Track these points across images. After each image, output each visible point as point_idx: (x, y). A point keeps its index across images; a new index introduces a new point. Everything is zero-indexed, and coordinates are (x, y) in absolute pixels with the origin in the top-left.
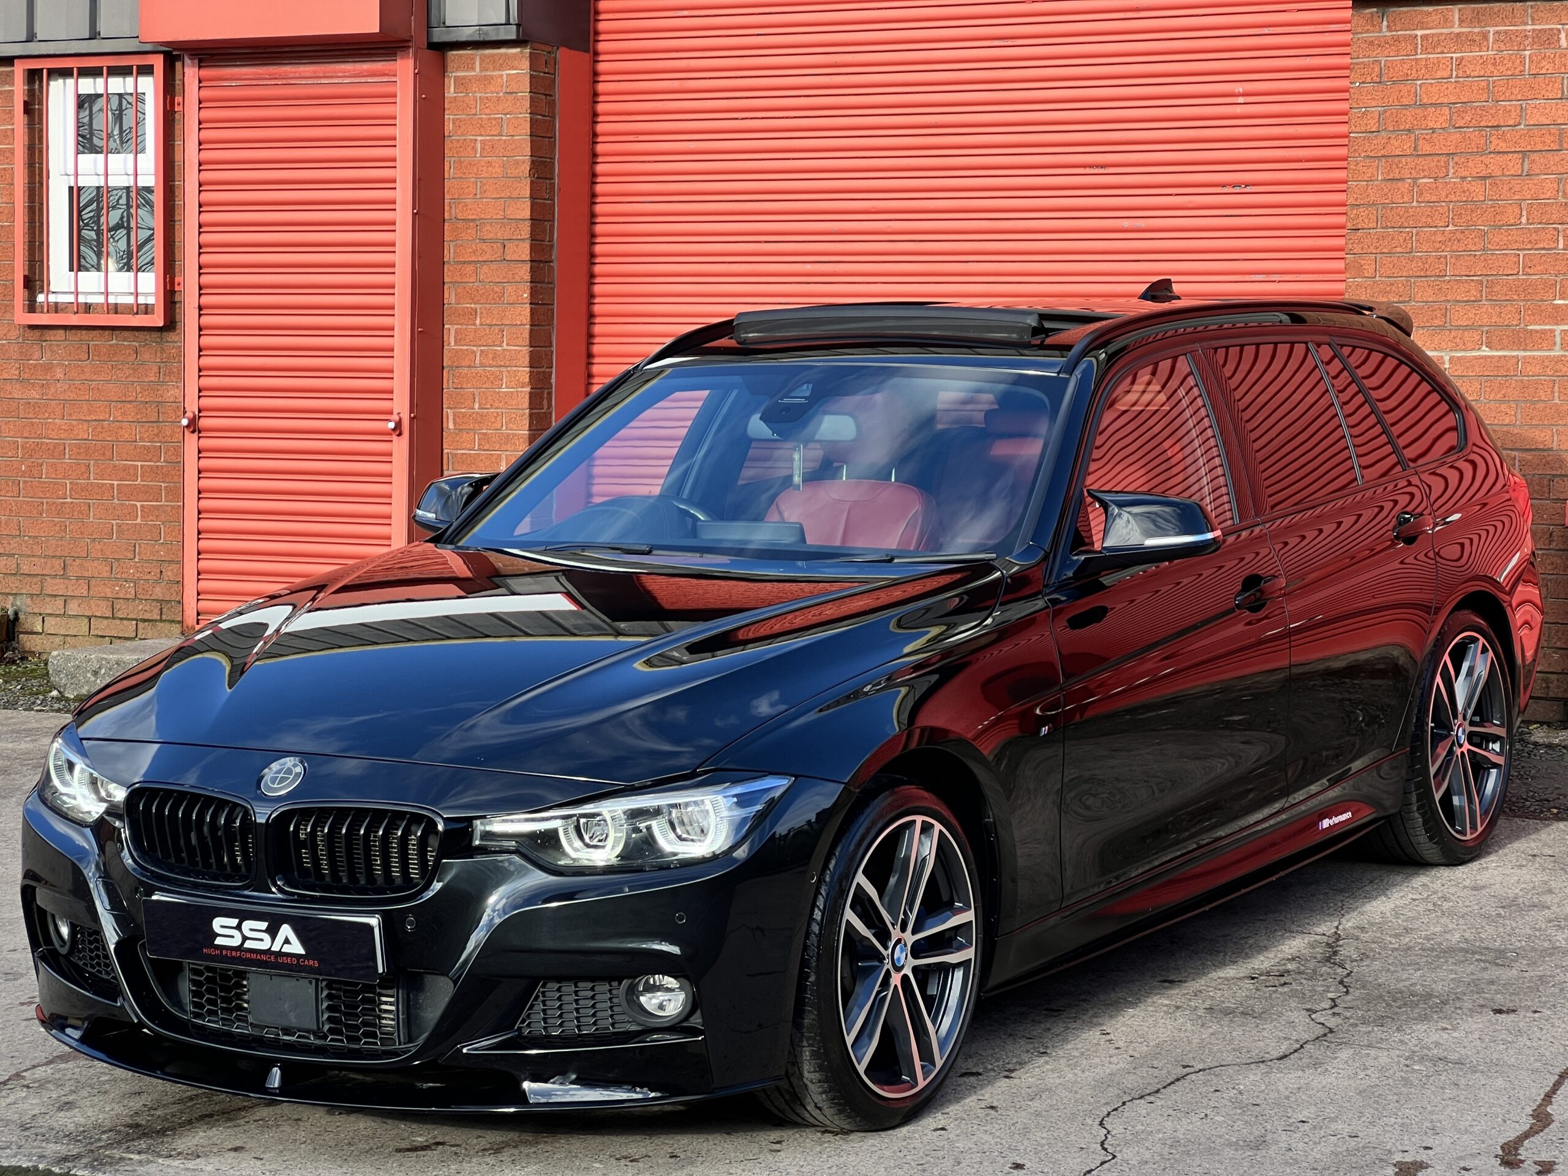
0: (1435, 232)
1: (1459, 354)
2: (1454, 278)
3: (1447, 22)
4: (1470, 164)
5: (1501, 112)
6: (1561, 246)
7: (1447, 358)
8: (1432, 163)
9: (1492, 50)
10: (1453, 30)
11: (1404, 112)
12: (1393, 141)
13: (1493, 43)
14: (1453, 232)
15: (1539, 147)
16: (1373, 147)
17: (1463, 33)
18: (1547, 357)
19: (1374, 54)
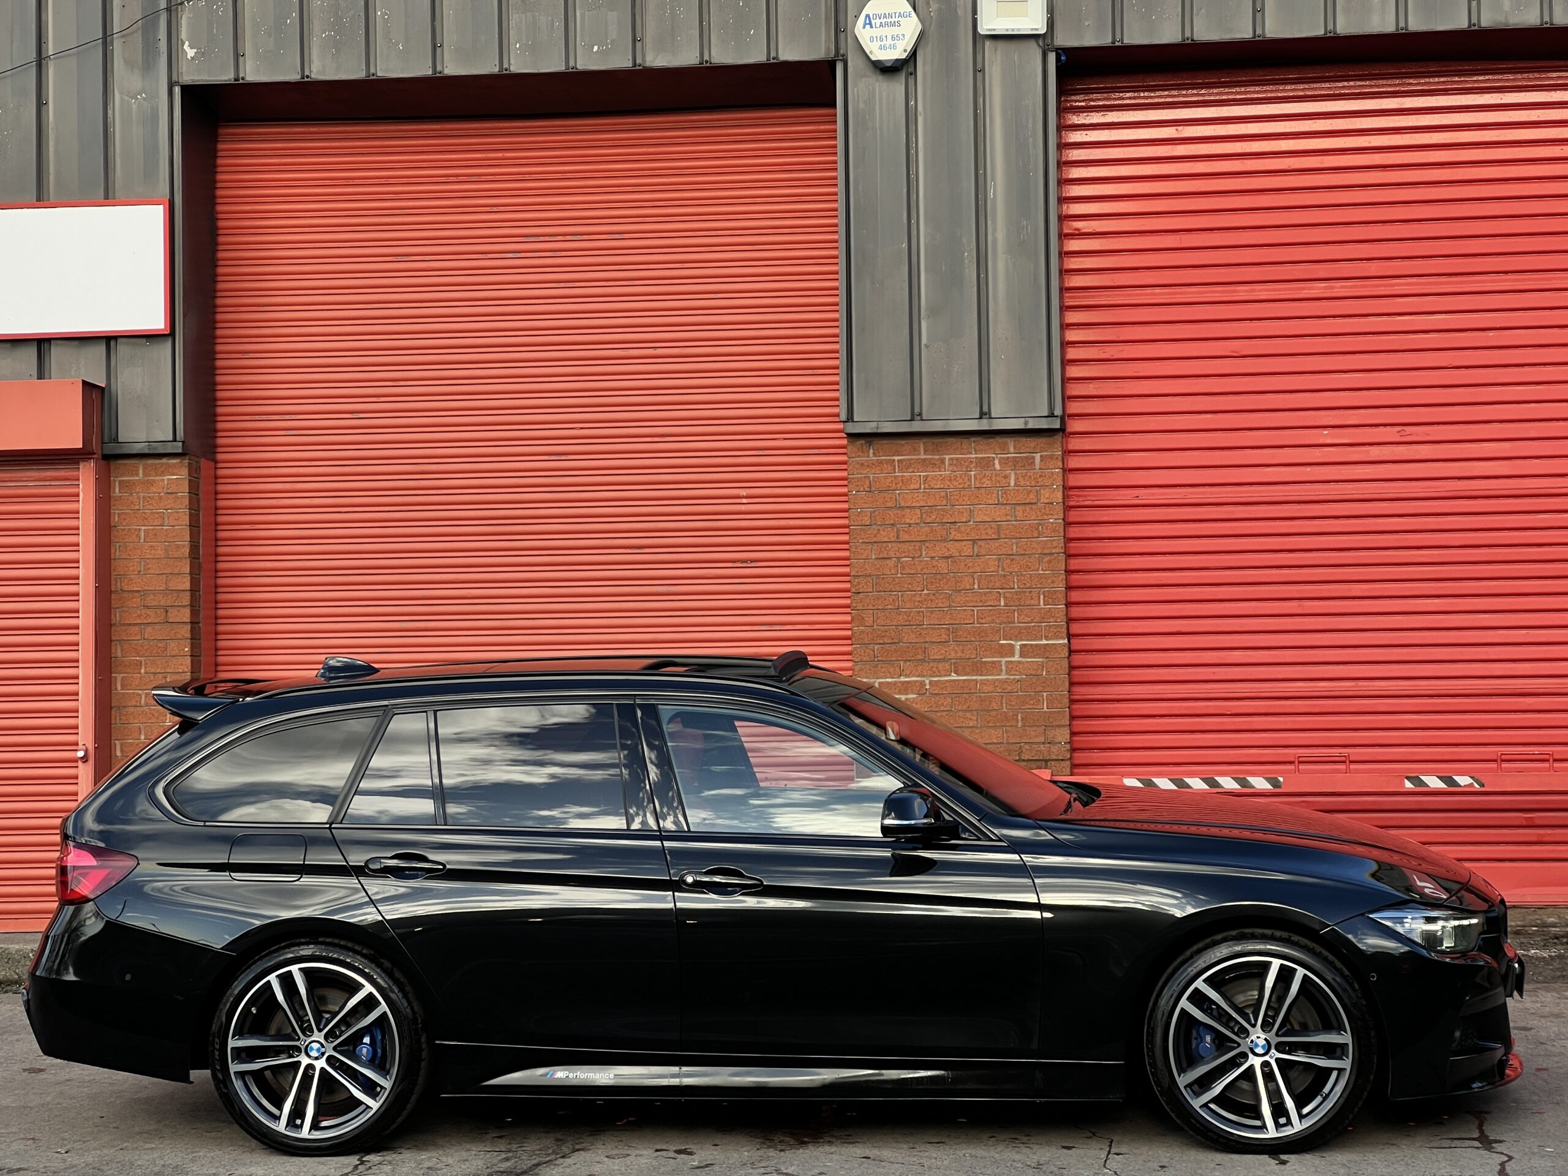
0: (915, 594)
1: (936, 679)
2: (929, 626)
3: (915, 451)
4: (938, 548)
5: (956, 513)
6: (1002, 604)
7: (927, 682)
8: (910, 547)
9: (948, 471)
10: (919, 457)
11: (888, 512)
12: (882, 532)
13: (949, 466)
14: (926, 594)
15: (984, 537)
16: (868, 536)
17: (927, 459)
18: (997, 680)
19: (865, 472)
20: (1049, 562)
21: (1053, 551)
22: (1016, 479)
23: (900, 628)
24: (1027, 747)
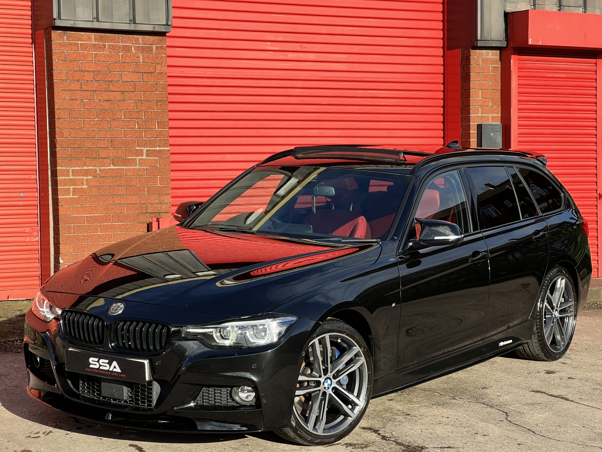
0: (91, 120)
1: (103, 168)
2: (99, 139)
3: (90, 39)
4: (103, 95)
5: (112, 76)
6: (137, 127)
7: (98, 169)
8: (88, 93)
9: (108, 52)
10: (92, 42)
11: (75, 73)
12: (72, 84)
13: (108, 49)
14: (98, 121)
15: (127, 90)
16: (64, 86)
17: (96, 44)
18: (135, 169)
19: (62, 49)
20: (161, 105)
21: (163, 99)
22: (143, 59)
23: (83, 139)
24: (150, 205)
